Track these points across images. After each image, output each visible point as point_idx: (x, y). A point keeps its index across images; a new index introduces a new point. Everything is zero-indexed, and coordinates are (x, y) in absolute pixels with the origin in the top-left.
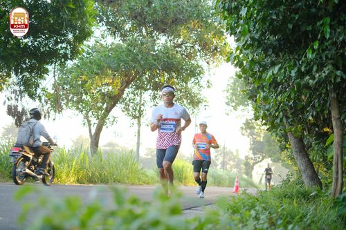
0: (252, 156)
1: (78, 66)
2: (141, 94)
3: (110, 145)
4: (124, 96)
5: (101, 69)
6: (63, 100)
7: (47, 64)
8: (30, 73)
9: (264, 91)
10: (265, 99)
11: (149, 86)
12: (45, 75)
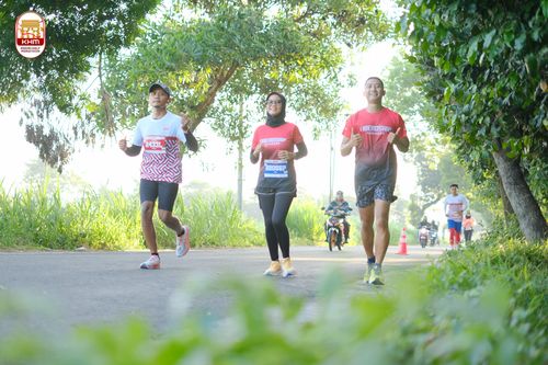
0: (421, 194)
1: (138, 58)
2: (241, 100)
3: (193, 185)
4: (215, 105)
5: (177, 61)
6: (116, 114)
7: (88, 54)
8: (60, 70)
9: (455, 83)
10: (458, 94)
11: (254, 87)
12: (86, 74)
